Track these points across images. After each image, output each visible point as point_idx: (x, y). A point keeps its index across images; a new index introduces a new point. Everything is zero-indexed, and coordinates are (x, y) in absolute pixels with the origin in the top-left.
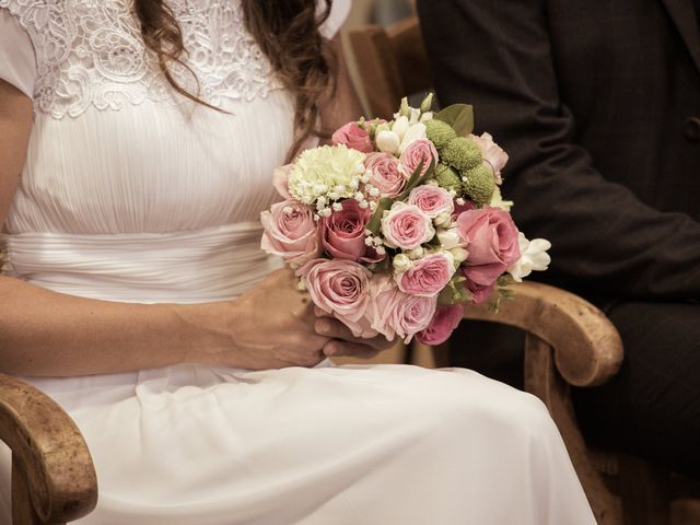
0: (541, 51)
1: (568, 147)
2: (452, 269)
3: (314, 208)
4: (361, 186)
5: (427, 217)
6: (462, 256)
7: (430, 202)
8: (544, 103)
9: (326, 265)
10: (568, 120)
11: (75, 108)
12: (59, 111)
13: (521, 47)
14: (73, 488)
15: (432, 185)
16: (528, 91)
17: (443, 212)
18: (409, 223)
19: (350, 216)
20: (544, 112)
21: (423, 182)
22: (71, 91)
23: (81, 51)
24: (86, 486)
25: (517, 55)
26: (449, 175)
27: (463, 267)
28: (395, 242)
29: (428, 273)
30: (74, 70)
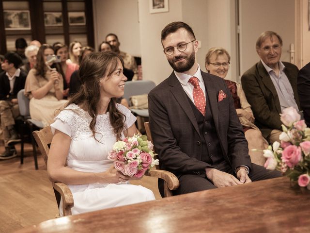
0: (169, 129)
1: (176, 146)
2: (138, 163)
3: (116, 151)
4: (124, 148)
5: (135, 154)
6: (141, 161)
7: (136, 151)
8: (170, 138)
9: (117, 161)
10: (175, 141)
11: (77, 139)
12: (75, 139)
13: (165, 128)
14: (69, 202)
15: (137, 149)
16: (167, 136)
17: (138, 153)
18: (131, 155)
19: (122, 153)
20: (170, 139)
21: (135, 148)
22: (77, 135)
23: (79, 129)
24: (72, 202)
25: (165, 130)
26: (140, 147)
27: (142, 163)
28: (128, 158)
29: (134, 163)
30: (78, 132)
